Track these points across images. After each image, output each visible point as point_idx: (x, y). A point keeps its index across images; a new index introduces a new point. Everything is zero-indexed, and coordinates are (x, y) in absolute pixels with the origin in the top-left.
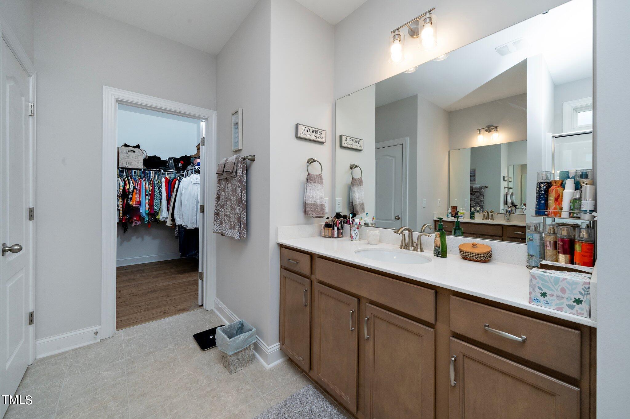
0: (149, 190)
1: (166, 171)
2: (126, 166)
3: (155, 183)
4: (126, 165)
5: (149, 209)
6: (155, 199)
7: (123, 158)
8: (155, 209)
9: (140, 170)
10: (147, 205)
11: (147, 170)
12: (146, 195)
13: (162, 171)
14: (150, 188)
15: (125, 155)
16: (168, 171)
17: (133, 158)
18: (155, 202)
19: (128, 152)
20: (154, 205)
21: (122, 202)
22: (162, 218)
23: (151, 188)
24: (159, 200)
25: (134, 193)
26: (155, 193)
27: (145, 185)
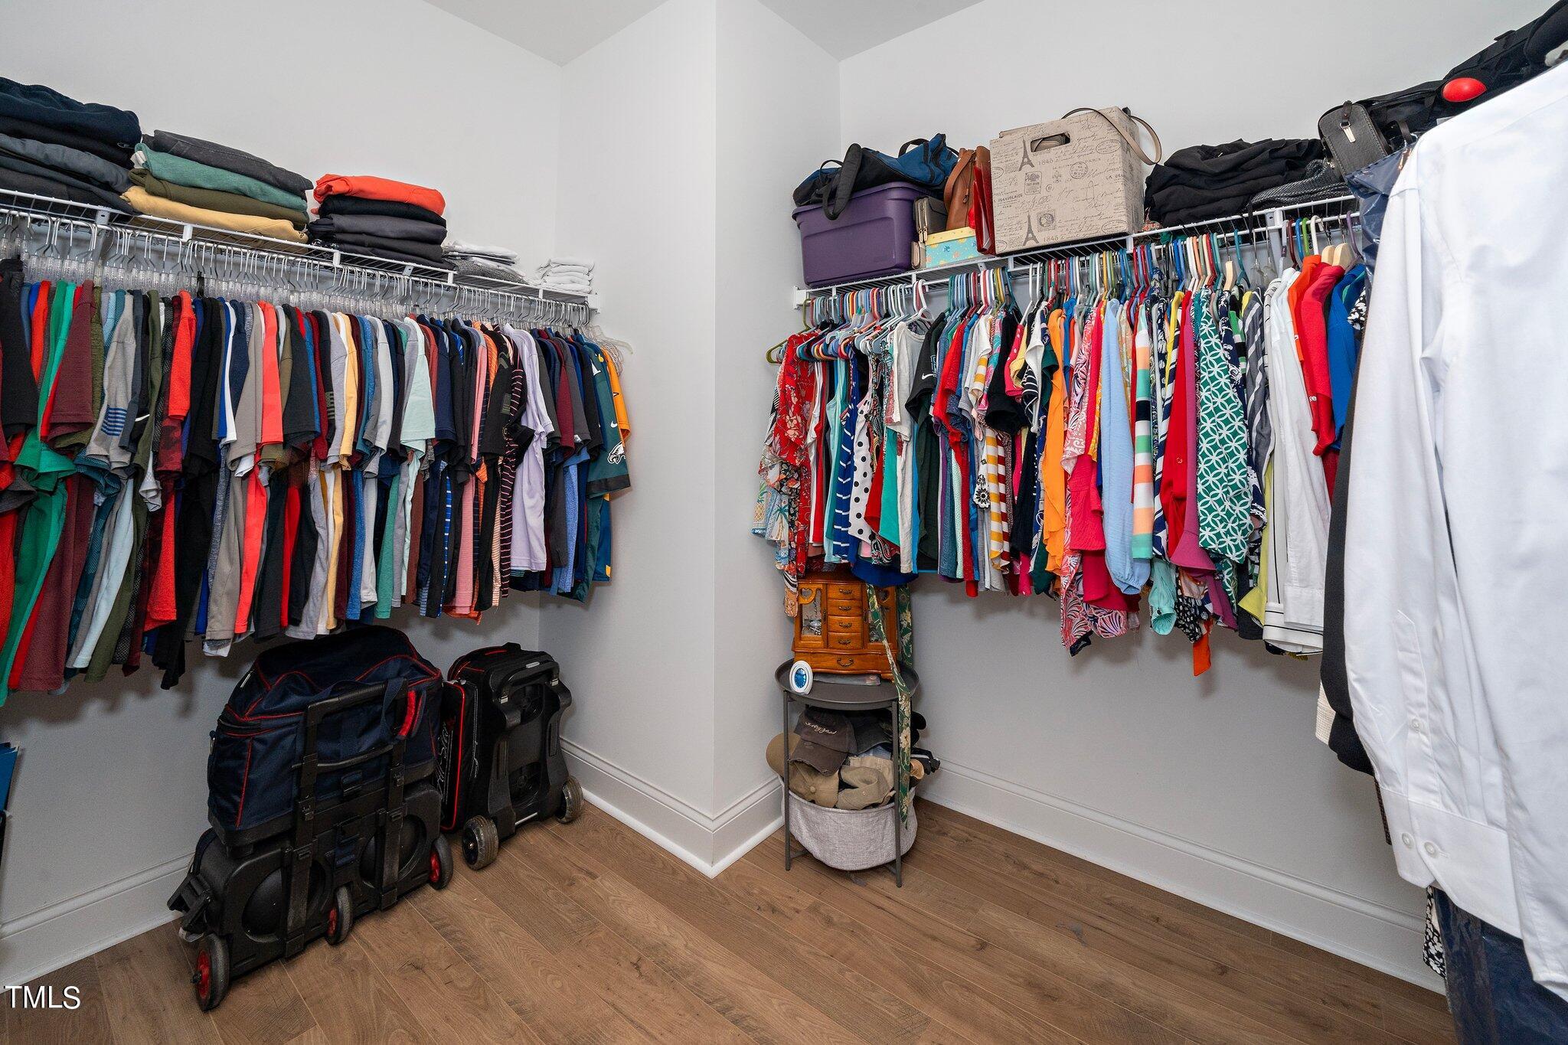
0: (1162, 372)
1: (1306, 213)
2: (1027, 239)
3: (1198, 312)
4: (1030, 231)
5: (1158, 526)
6: (1204, 445)
7: (1013, 198)
8: (1206, 533)
9: (1113, 243)
10: (1143, 489)
11: (1155, 238)
12: (1141, 411)
13: (1276, 219)
14: (1162, 357)
15: (1021, 176)
16: (1320, 211)
17: (1057, 178)
18: (1202, 466)
19: (1030, 154)
20: (1198, 497)
21: (1001, 460)
22: (1289, 627)
23: (1172, 356)
24: (1242, 456)
25: (1056, 399)
26: (1204, 394)
27: (1129, 337)
